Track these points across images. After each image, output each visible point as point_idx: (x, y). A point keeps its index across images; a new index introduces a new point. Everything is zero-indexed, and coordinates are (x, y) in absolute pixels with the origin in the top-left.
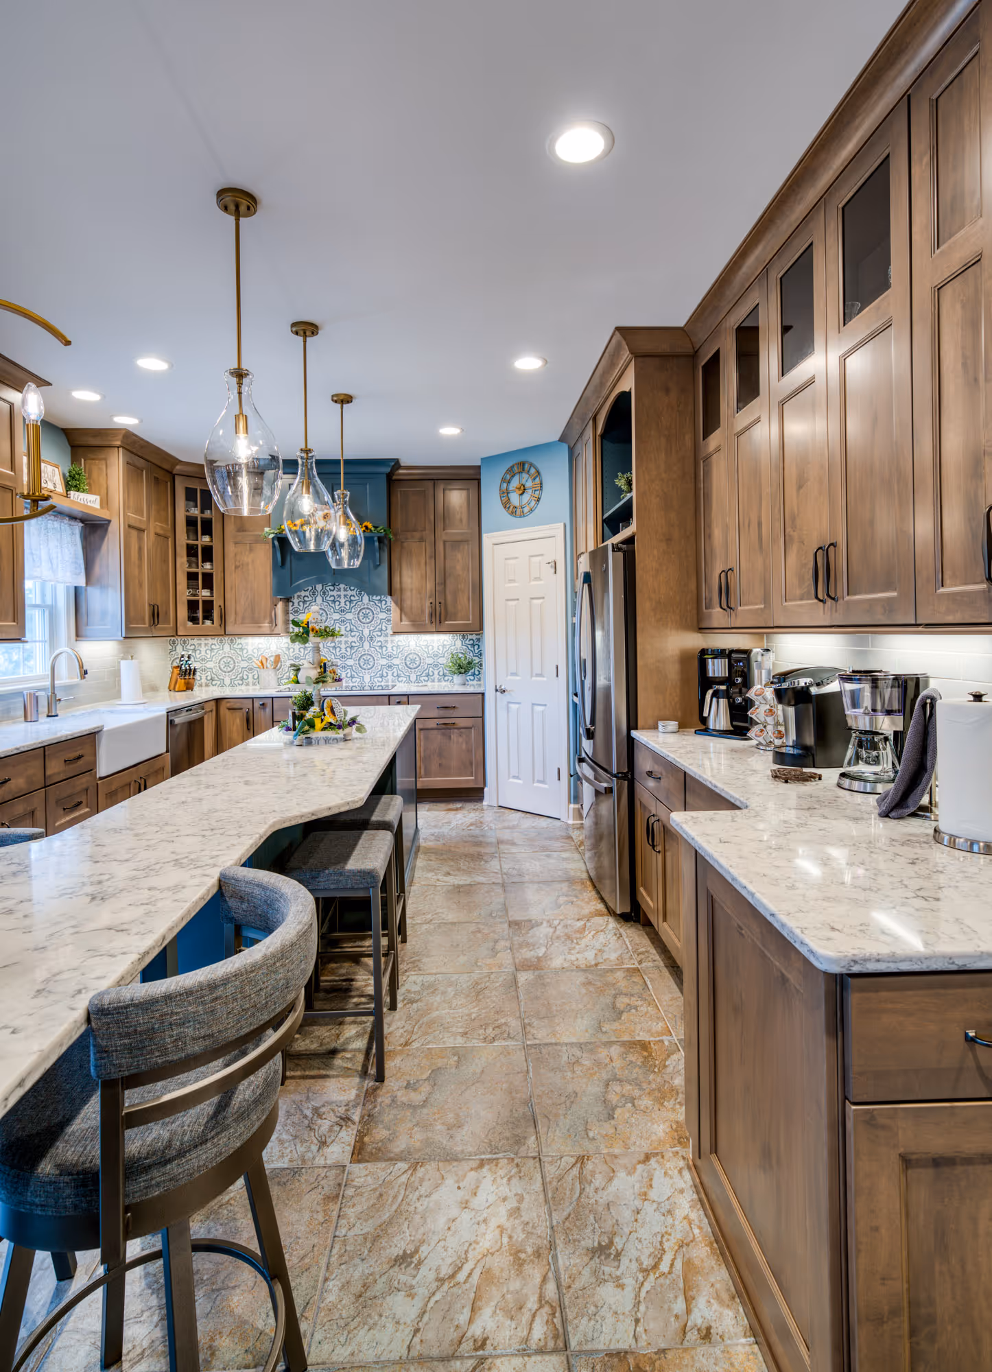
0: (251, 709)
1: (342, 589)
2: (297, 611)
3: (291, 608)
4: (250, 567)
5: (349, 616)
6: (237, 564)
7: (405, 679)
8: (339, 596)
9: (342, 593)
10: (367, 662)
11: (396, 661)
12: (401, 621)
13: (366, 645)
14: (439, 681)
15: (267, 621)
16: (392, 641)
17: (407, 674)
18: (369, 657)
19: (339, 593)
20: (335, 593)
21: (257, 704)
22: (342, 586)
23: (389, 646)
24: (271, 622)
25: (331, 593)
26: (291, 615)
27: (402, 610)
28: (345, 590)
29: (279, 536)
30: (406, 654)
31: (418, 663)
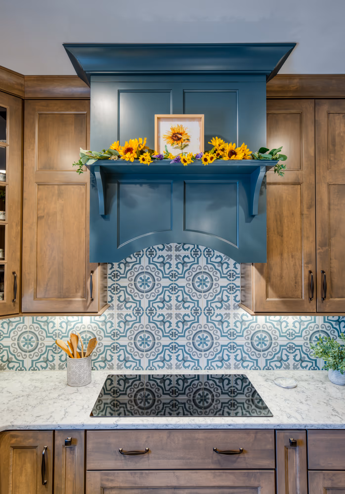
0: (51, 449)
1: (173, 249)
2: (117, 276)
3: (109, 271)
4: (59, 217)
5: (181, 282)
6: (41, 213)
7: (251, 364)
8: (170, 257)
9: (174, 253)
10: (203, 341)
11: (240, 341)
12: (267, 296)
13: (203, 319)
14: (295, 368)
15: (80, 294)
16: (235, 315)
17: (254, 357)
18: (206, 335)
19: (169, 253)
20: (165, 253)
21: (60, 441)
22: (173, 245)
23: (232, 321)
24: (84, 296)
25: (159, 253)
26: (109, 280)
27: (268, 280)
28: (177, 249)
29: (104, 164)
30: (253, 332)
31: (268, 343)
